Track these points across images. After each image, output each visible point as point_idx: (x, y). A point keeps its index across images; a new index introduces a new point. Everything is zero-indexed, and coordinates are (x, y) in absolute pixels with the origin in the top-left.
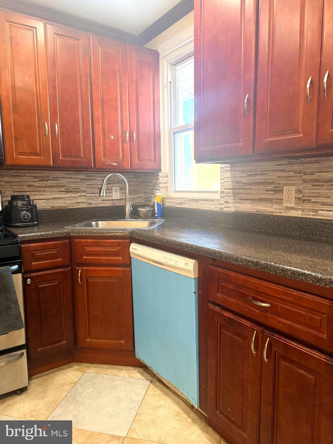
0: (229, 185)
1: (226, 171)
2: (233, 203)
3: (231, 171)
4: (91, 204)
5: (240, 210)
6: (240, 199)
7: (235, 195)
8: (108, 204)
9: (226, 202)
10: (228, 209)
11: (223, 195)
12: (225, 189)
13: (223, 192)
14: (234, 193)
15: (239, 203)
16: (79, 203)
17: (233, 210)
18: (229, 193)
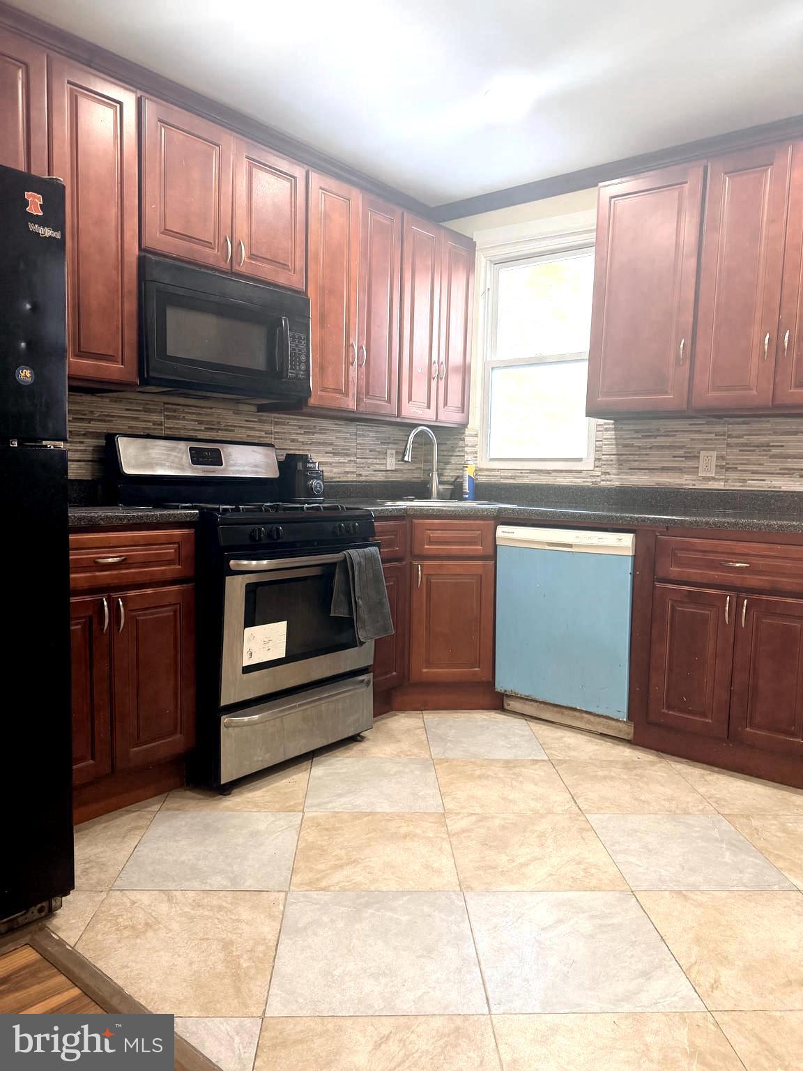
0: (610, 448)
1: (607, 430)
2: (618, 475)
3: (616, 429)
4: (361, 475)
5: (626, 483)
6: (630, 469)
7: (620, 463)
8: (380, 477)
9: (605, 473)
10: (608, 483)
11: (597, 463)
12: (603, 455)
13: (599, 459)
14: (619, 460)
15: (627, 474)
16: (348, 473)
17: (617, 483)
18: (611, 460)
